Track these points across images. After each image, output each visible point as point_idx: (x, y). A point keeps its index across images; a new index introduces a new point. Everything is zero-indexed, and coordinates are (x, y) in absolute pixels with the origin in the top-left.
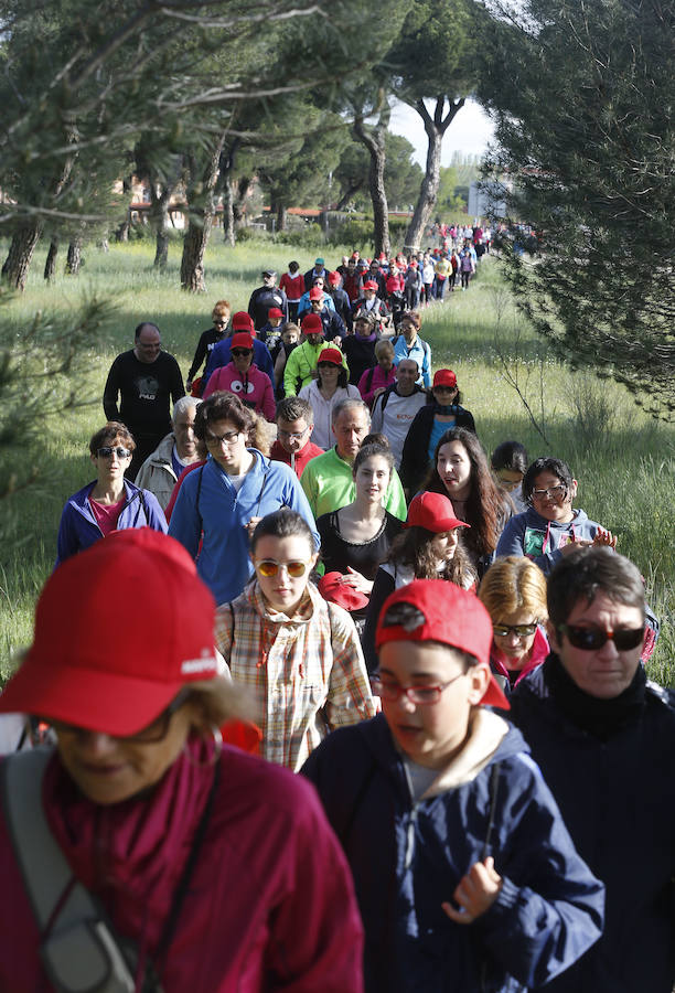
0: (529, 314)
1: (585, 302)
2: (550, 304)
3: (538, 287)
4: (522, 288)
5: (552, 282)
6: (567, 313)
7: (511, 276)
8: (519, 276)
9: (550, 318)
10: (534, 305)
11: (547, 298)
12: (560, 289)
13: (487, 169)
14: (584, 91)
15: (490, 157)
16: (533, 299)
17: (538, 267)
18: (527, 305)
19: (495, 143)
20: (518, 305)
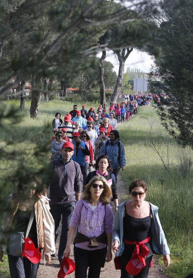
0: (166, 127)
1: (187, 123)
2: (174, 124)
3: (170, 118)
4: (164, 118)
5: (174, 115)
6: (181, 126)
7: (160, 114)
8: (163, 113)
9: (174, 129)
10: (168, 124)
11: (173, 121)
12: (177, 118)
13: (151, 74)
14: (188, 46)
15: (152, 70)
16: (168, 122)
17: (169, 110)
18: (166, 124)
19: (154, 65)
20: (162, 124)
